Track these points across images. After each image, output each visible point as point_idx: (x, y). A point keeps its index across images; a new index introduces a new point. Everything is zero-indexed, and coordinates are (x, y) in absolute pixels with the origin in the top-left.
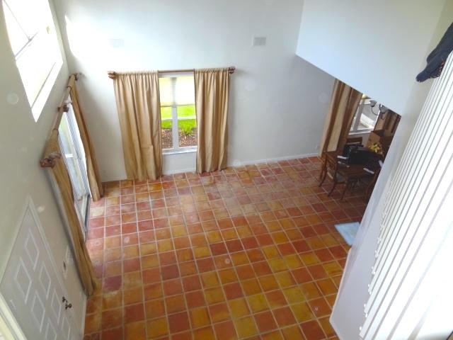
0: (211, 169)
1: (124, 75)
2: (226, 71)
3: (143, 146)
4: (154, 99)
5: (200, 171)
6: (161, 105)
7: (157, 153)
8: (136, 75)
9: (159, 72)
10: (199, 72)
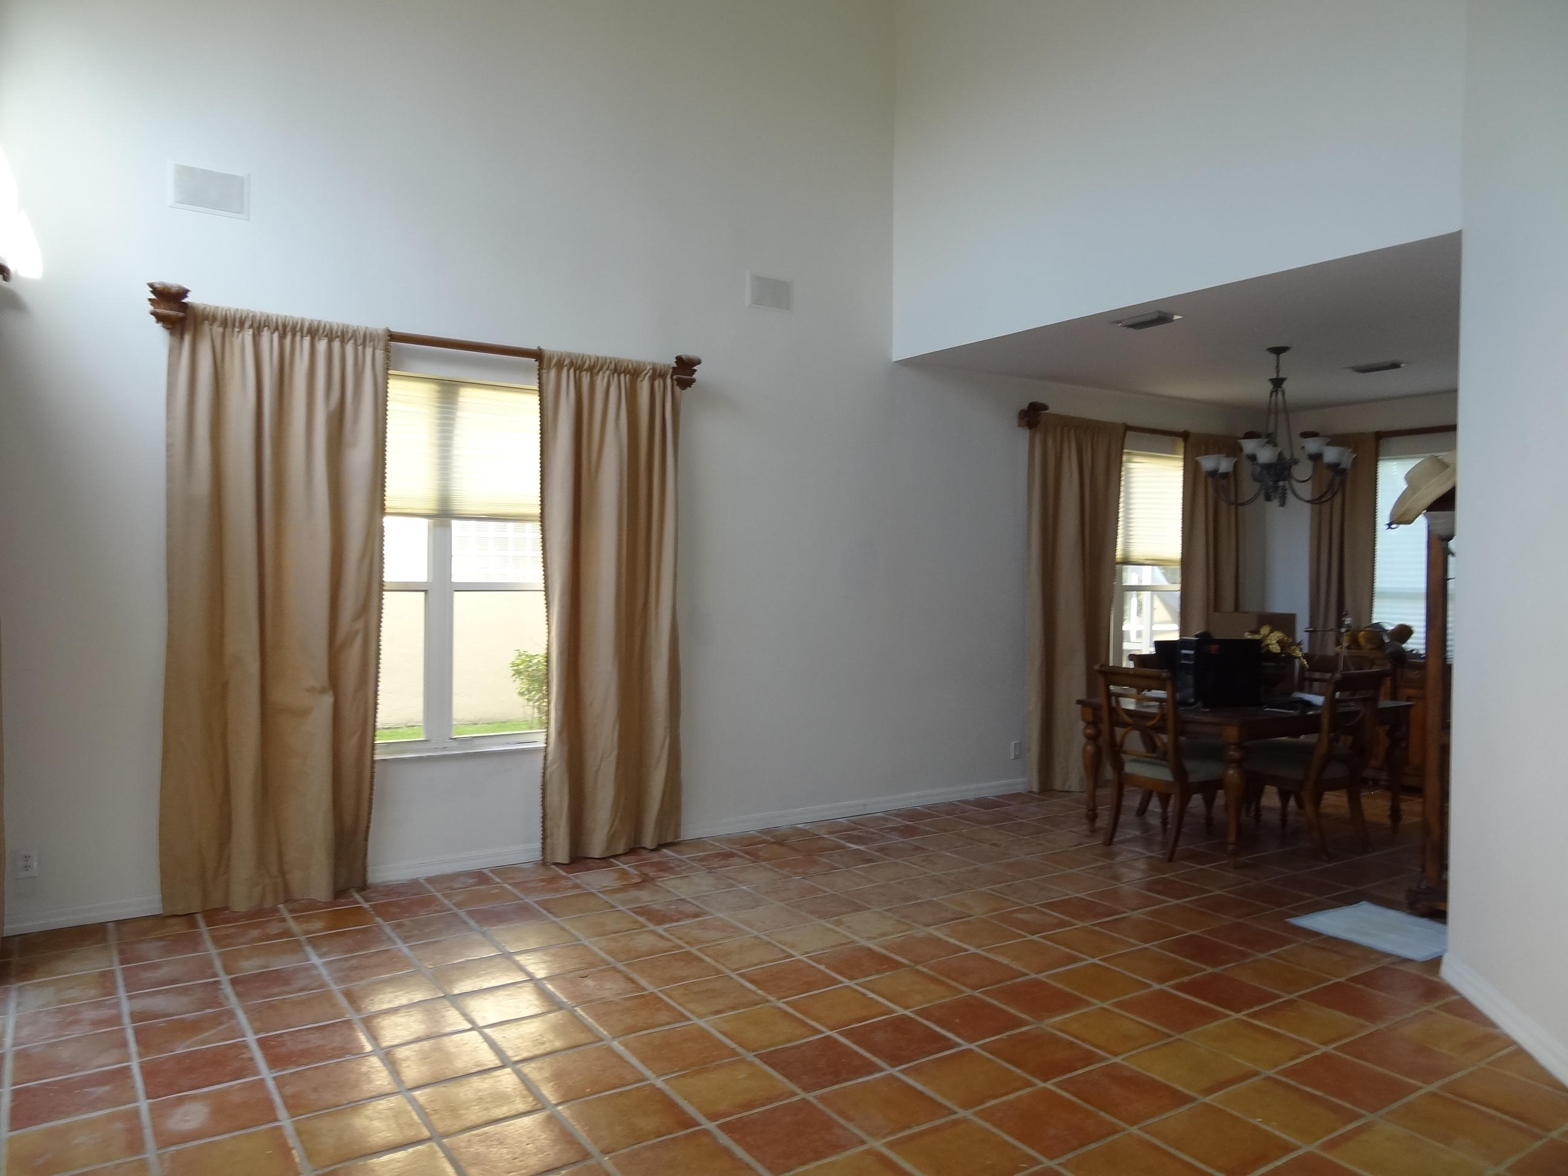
0: (611, 840)
1: (231, 323)
2: (663, 376)
3: (282, 695)
4: (359, 457)
5: (562, 854)
6: (389, 503)
7: (351, 744)
8: (286, 330)
9: (393, 337)
10: (560, 365)
